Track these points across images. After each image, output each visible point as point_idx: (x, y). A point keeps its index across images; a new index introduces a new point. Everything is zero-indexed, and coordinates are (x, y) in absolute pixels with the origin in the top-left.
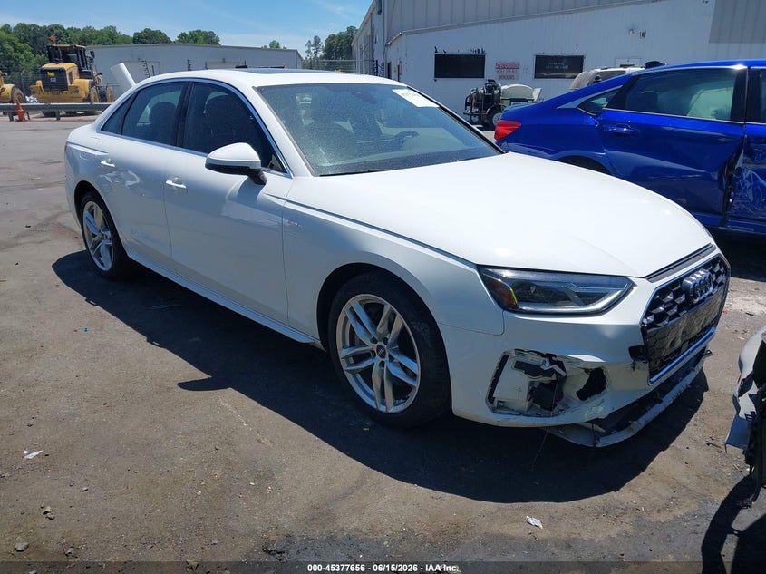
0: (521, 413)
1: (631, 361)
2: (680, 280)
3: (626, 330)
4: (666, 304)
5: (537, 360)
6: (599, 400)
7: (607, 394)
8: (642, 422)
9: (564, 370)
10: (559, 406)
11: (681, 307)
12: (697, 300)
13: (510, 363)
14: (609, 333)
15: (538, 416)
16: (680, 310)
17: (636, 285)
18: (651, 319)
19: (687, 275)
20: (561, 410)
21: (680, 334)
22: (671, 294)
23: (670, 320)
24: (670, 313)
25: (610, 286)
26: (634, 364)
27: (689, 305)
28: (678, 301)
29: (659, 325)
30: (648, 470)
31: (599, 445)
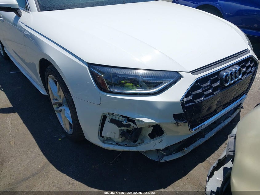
0: (118, 144)
1: (175, 122)
2: (218, 73)
3: (171, 105)
4: (203, 88)
5: (121, 119)
6: (160, 139)
7: (164, 137)
8: (191, 148)
9: (136, 125)
10: (139, 141)
11: (215, 89)
12: (228, 84)
13: (108, 120)
14: (159, 107)
15: (127, 146)
16: (214, 91)
17: (183, 77)
18: (190, 98)
19: (224, 69)
20: (139, 143)
21: (216, 103)
22: (210, 81)
23: (205, 98)
24: (206, 93)
25: (164, 77)
26: (178, 123)
27: (222, 87)
28: (214, 85)
29: (196, 101)
30: (188, 175)
31: (163, 161)
